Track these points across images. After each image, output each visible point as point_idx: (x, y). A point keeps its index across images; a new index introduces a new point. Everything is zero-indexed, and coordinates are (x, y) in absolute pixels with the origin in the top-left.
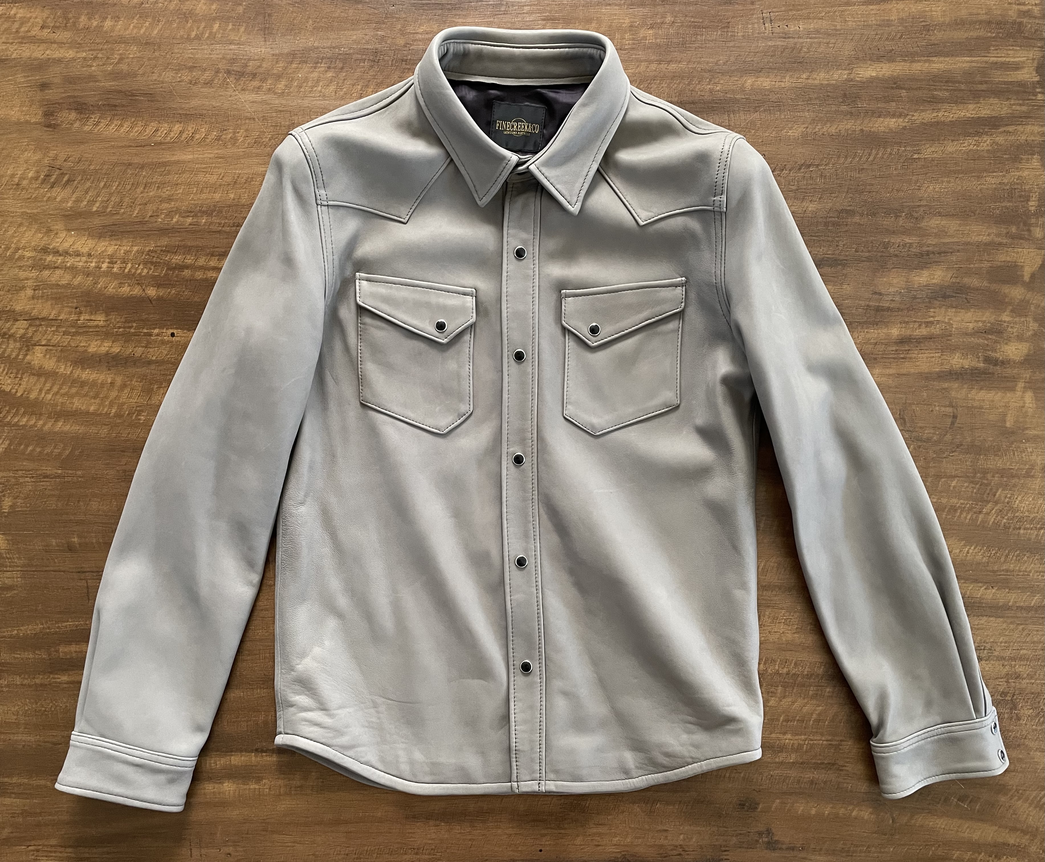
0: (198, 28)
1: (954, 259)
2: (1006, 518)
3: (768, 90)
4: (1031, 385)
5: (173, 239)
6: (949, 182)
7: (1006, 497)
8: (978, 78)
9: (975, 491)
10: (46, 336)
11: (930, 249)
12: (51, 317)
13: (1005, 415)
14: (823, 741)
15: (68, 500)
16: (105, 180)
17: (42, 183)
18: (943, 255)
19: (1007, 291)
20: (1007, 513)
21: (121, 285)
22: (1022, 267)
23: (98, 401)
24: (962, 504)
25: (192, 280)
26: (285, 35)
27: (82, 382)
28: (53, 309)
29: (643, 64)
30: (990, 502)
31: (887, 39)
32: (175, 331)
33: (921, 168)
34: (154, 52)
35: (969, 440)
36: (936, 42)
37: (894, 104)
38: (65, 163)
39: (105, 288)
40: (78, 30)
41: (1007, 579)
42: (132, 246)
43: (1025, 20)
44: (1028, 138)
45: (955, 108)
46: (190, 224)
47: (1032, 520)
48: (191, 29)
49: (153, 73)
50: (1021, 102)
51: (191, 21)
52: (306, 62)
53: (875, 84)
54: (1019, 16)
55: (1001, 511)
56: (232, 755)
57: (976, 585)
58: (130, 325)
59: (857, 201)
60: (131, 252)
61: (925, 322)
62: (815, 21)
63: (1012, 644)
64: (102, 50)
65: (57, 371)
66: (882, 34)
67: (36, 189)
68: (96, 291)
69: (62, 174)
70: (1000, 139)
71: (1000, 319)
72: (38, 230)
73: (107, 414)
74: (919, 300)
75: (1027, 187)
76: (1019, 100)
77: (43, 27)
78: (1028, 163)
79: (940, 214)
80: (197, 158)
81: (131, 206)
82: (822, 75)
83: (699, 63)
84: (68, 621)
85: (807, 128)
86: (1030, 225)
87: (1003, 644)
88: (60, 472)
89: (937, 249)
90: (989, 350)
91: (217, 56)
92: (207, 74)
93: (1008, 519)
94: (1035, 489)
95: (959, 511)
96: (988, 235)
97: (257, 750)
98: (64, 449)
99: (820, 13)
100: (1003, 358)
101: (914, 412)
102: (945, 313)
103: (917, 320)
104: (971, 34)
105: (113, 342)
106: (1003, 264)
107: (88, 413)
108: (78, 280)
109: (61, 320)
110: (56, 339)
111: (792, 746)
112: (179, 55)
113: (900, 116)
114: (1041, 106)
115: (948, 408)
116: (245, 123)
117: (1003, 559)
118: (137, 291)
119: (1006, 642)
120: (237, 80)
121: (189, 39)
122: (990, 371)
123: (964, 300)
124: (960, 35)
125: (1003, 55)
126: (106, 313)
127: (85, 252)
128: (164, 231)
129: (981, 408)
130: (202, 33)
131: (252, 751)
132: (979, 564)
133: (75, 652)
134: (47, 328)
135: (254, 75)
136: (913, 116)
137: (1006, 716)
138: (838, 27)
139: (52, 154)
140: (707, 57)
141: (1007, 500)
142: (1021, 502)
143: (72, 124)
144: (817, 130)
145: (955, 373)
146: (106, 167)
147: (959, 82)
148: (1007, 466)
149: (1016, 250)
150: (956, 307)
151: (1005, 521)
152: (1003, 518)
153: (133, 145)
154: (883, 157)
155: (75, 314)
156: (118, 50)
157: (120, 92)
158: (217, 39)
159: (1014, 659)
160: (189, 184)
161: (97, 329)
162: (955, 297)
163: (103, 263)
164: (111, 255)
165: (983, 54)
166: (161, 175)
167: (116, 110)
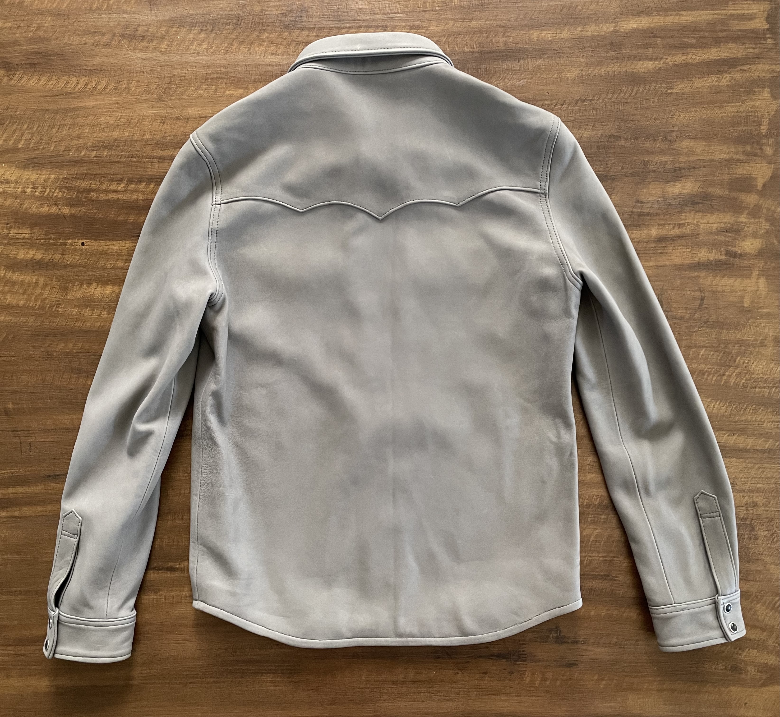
0: (98, 1)
1: (701, 173)
2: (744, 379)
3: (550, 41)
4: (764, 273)
5: (82, 168)
6: (696, 112)
7: (744, 363)
8: (719, 27)
9: (719, 358)
11: (682, 165)
13: (743, 297)
15: (4, 375)
16: (28, 123)
18: (692, 170)
19: (743, 198)
20: (745, 375)
21: (42, 205)
22: (756, 178)
23: (25, 297)
24: (709, 368)
25: (97, 200)
26: (166, 5)
27: (12, 282)
29: (450, 22)
30: (731, 366)
32: (84, 241)
33: (674, 101)
34: (64, 21)
35: (714, 317)
37: (651, 50)
39: (30, 208)
40: (5, 5)
41: (746, 428)
42: (50, 174)
44: (760, 75)
45: (701, 52)
46: (95, 157)
47: (765, 380)
48: (93, 2)
49: (64, 38)
50: (754, 46)
52: (183, 26)
53: (636, 34)
55: (740, 374)
57: (721, 432)
58: (50, 237)
59: (622, 128)
60: (48, 179)
61: (678, 224)
63: (750, 479)
64: (24, 20)
68: (23, 210)
70: (738, 76)
71: (738, 220)
73: (33, 307)
74: (673, 207)
75: (760, 114)
76: (752, 44)
78: (760, 95)
79: (689, 138)
80: (100, 104)
81: (49, 143)
82: (593, 27)
83: (495, 20)
84: (6, 469)
85: (582, 70)
86: (762, 145)
87: (743, 480)
89: (687, 165)
90: (730, 246)
91: (114, 23)
92: (106, 37)
93: (746, 380)
94: (767, 356)
95: (706, 374)
96: (728, 153)
100: (741, 252)
101: (670, 296)
102: (694, 217)
103: (672, 222)
105: (37, 250)
106: (740, 176)
107: (18, 306)
108: (8, 202)
112: (84, 23)
113: (656, 59)
114: (770, 49)
115: (697, 293)
116: (137, 76)
117: (742, 412)
118: (54, 210)
119: (745, 478)
120: (130, 42)
121: (91, 10)
122: (731, 262)
123: (710, 206)
125: (739, 8)
126: (30, 228)
127: (13, 180)
128: (74, 163)
129: (724, 291)
130: (102, 6)
132: (723, 416)
133: (12, 493)
135: (143, 38)
136: (667, 59)
137: (746, 536)
140: (501, 16)
141: (745, 365)
142: (756, 366)
143: (2, 79)
144: (590, 72)
145: (702, 265)
146: (28, 113)
147: (704, 31)
148: (745, 338)
149: (751, 165)
150: (703, 212)
151: (743, 381)
152: (742, 379)
153: (49, 95)
154: (643, 93)
155: (7, 228)
156: (36, 21)
157: (37, 53)
158: (113, 10)
159: (752, 491)
160: (94, 125)
161: (24, 241)
162: (702, 203)
163: (28, 188)
164: (34, 182)
165: (722, 8)
166: (71, 118)
167: (35, 68)
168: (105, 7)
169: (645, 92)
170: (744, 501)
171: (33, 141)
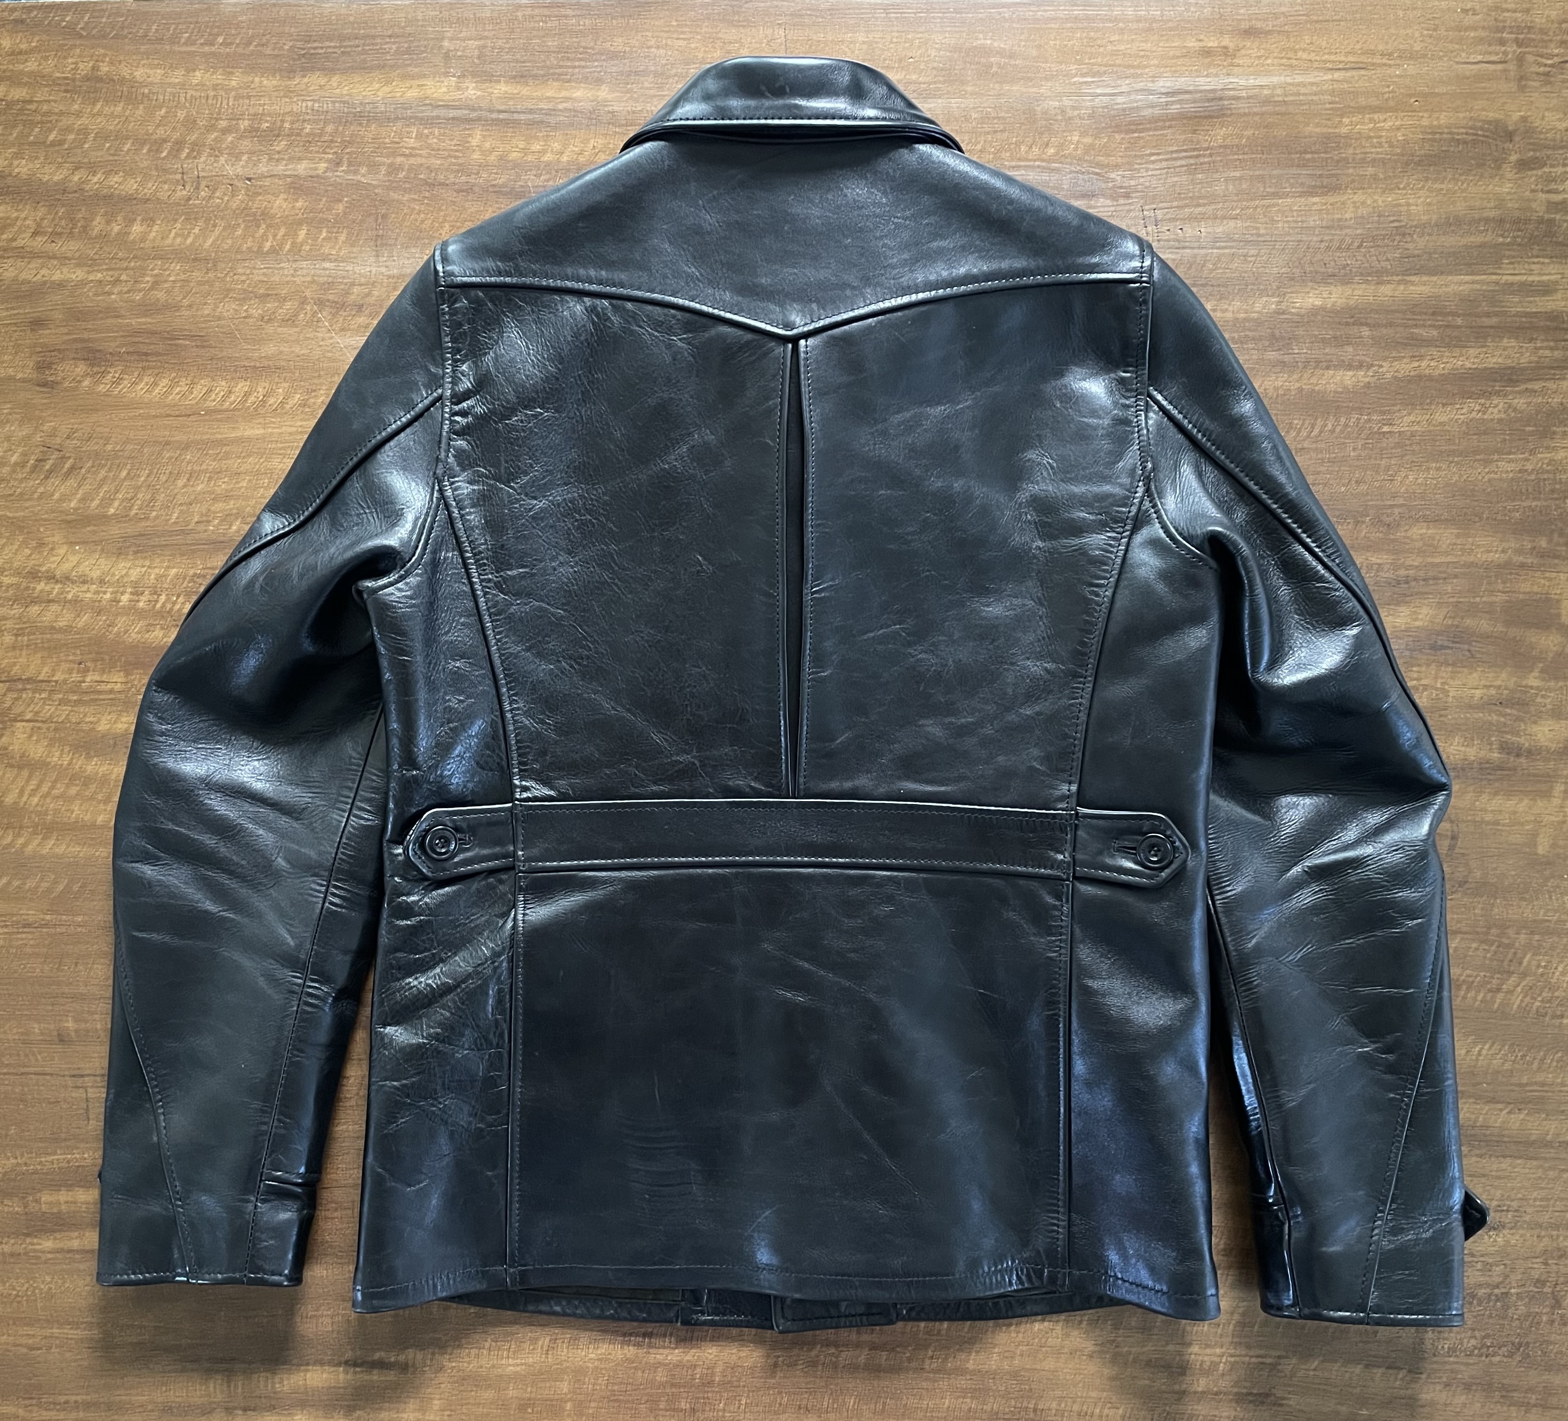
0: (275, 236)
1: (1449, 588)
2: (1540, 998)
6: (1439, 469)
7: (1539, 966)
8: (1485, 307)
9: (1489, 955)
10: (32, 706)
11: (1411, 573)
12: (40, 678)
13: (1535, 836)
14: (1251, 1357)
15: (60, 963)
16: (129, 467)
17: (32, 472)
18: (1431, 582)
19: (1533, 640)
20: (1541, 992)
21: (149, 628)
22: (1558, 601)
24: (1467, 976)
26: (407, 246)
27: (85, 778)
28: (44, 664)
30: (1513, 973)
31: (1339, 248)
33: (1394, 448)
34: (206, 273)
35: (1478, 874)
36: (1416, 252)
37: (1350, 349)
38: (68, 441)
39: (126, 632)
40: (90, 238)
41: (1543, 1098)
42: (168, 567)
43: (1558, 217)
45: (1447, 354)
48: (264, 238)
49: (206, 304)
50: (1552, 344)
51: (264, 226)
53: (1319, 318)
54: (1548, 211)
55: (1531, 988)
56: (308, 1371)
57: (1492, 1106)
60: (166, 576)
62: (1225, 222)
63: (1552, 1202)
64: (126, 269)
65: (48, 760)
66: (1331, 241)
67: (21, 481)
68: (111, 636)
69: (62, 458)
70: (1520, 402)
71: (1524, 683)
72: (25, 543)
76: (1548, 340)
77: (35, 234)
79: (1426, 520)
80: (272, 434)
81: (168, 507)
82: (1237, 304)
84: (55, 1153)
87: (1538, 1203)
88: (48, 917)
89: (1421, 574)
90: (1506, 733)
91: (303, 279)
92: (288, 305)
93: (1542, 1001)
95: (1464, 987)
96: (1503, 551)
97: (346, 1363)
98: (55, 882)
99: (1233, 209)
100: (1530, 745)
102: (1436, 674)
104: (1472, 239)
106: (1527, 596)
107: (93, 826)
108: (83, 621)
109: (56, 682)
110: (49, 710)
111: (1201, 1365)
112: (244, 278)
113: (1360, 366)
117: (1535, 1066)
119: (1541, 1200)
120: (334, 315)
121: (260, 253)
122: (1509, 765)
123: (1467, 653)
124: (1452, 241)
125: (1523, 271)
126: (126, 671)
127: (95, 576)
128: (216, 546)
129: (1496, 823)
130: (281, 245)
131: (339, 1364)
132: (1497, 1072)
133: (67, 1202)
134: (33, 693)
135: (360, 308)
136: (1381, 366)
137: (1545, 1318)
138: (1262, 231)
139: (46, 427)
141: (1541, 970)
142: (1563, 974)
143: (80, 382)
147: (1455, 314)
148: (1540, 917)
149: (1547, 574)
150: (1454, 665)
151: (1538, 1004)
152: (1535, 999)
153: (172, 413)
154: (1332, 431)
155: (78, 672)
156: (152, 270)
157: (153, 333)
158: (303, 253)
159: (1557, 1227)
160: (258, 473)
161: (111, 696)
162: (1452, 648)
163: (122, 594)
164: (136, 582)
165: (1492, 271)
166: (214, 460)
167: (147, 361)
168: (288, 247)
169: (1338, 429)
170: (1541, 1247)
171: (139, 502)
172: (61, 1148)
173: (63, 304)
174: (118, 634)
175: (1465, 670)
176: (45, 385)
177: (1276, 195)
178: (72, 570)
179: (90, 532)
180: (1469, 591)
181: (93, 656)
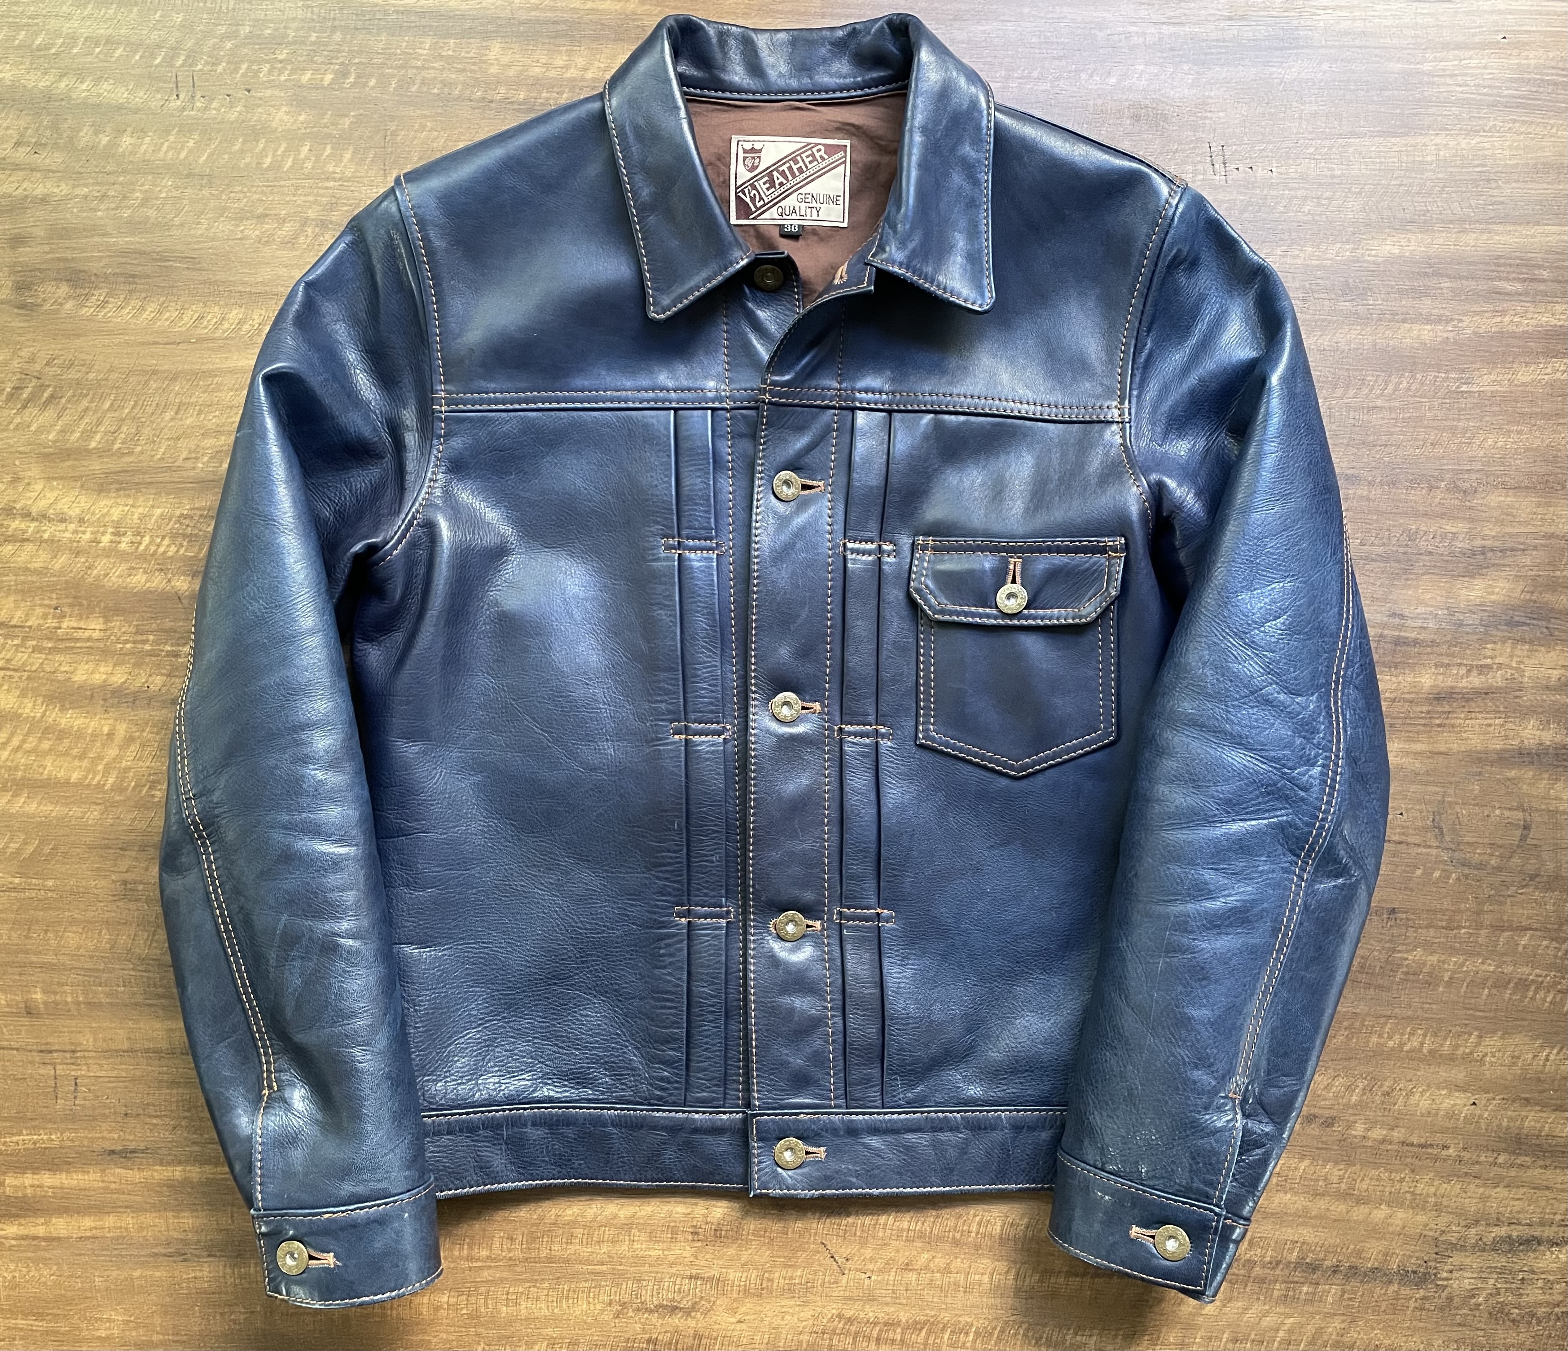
172: (26, 1128)
173: (45, 220)
174: (97, 578)
175: (1543, 648)
176: (23, 306)
177: (1353, 134)
178: (49, 508)
179: (69, 467)
180: (1549, 564)
181: (69, 601)
